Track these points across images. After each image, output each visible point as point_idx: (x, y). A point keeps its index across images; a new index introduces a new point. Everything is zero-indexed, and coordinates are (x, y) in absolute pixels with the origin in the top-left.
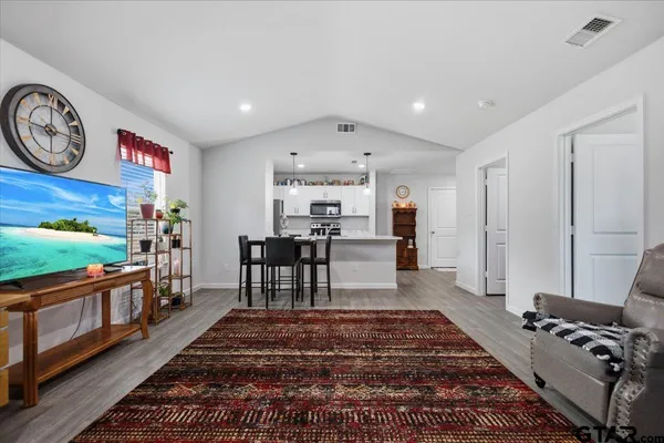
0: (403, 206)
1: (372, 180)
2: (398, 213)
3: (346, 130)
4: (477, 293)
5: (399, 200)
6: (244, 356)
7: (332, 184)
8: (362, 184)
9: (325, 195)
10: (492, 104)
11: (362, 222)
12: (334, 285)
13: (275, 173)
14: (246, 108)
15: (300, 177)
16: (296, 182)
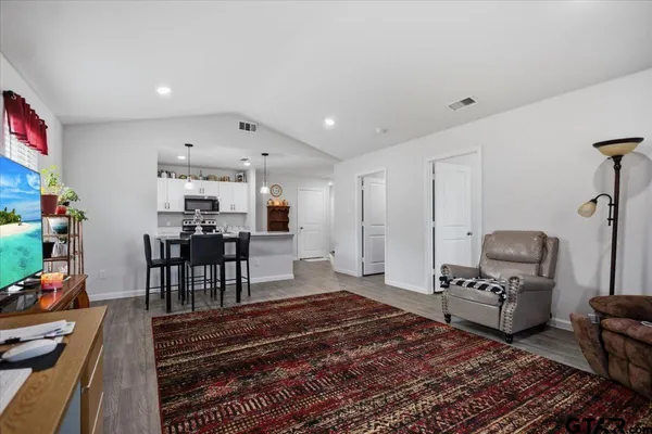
0: (277, 204)
1: (252, 177)
2: (272, 210)
3: (248, 129)
4: (356, 275)
5: (274, 199)
6: (234, 352)
7: (207, 179)
8: (240, 181)
9: (202, 190)
10: (385, 131)
11: (240, 218)
12: (253, 281)
13: (159, 164)
14: (164, 91)
15: (170, 169)
16: (164, 174)
